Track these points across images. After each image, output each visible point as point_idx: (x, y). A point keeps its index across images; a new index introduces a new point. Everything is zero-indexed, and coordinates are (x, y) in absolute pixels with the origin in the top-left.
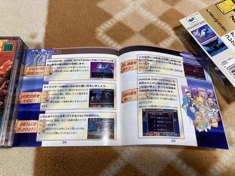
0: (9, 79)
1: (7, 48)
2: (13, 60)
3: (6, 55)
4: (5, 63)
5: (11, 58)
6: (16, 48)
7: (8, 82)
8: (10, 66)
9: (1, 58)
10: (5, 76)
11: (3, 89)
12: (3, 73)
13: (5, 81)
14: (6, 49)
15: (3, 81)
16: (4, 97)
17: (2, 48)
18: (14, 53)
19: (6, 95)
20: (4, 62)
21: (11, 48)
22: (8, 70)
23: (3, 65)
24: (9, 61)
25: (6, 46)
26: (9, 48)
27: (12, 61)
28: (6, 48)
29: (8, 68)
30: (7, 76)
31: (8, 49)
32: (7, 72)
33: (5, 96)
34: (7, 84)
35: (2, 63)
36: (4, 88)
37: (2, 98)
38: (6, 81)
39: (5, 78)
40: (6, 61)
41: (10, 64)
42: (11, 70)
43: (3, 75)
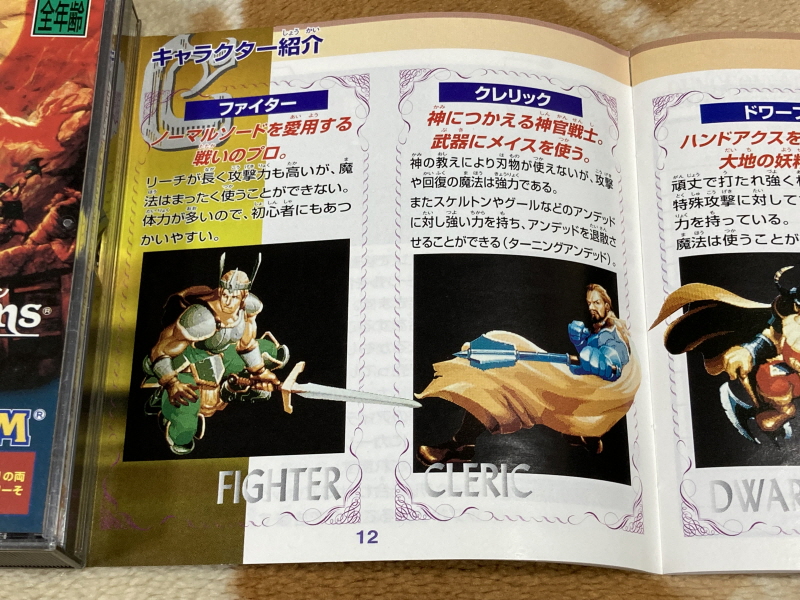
0: (77, 184)
1: (53, 17)
2: (93, 82)
3: (52, 56)
4: (49, 99)
5: (82, 72)
6: (101, 16)
7: (72, 200)
8: (80, 114)
9: (27, 69)
10: (51, 167)
11: (50, 238)
12: (39, 150)
13: (57, 196)
14: (49, 24)
15: (45, 195)
16: (59, 282)
17: (28, 15)
18: (95, 44)
19: (68, 271)
20: (43, 91)
21: (73, 19)
22: (65, 133)
23: (40, 110)
24: (69, 88)
25: (48, 9)
26: (66, 18)
27: (85, 86)
28: (46, 20)
29: (69, 126)
30: (65, 167)
31: (62, 23)
32: (62, 145)
33: (66, 276)
34: (71, 212)
35: (32, 95)
36: (51, 229)
37: (48, 286)
38: (63, 192)
39: (53, 181)
40: (55, 84)
41: (77, 103)
42: (83, 132)
43: (41, 164)
